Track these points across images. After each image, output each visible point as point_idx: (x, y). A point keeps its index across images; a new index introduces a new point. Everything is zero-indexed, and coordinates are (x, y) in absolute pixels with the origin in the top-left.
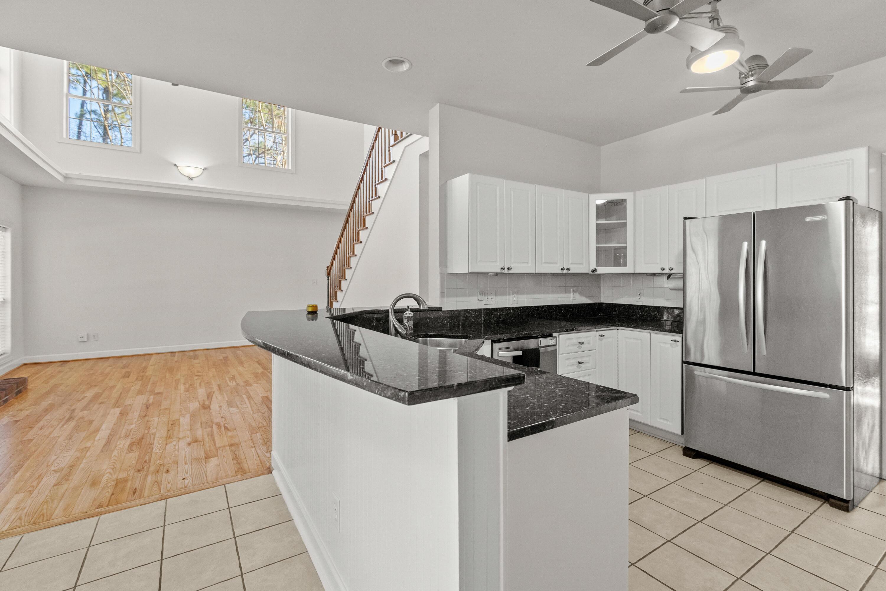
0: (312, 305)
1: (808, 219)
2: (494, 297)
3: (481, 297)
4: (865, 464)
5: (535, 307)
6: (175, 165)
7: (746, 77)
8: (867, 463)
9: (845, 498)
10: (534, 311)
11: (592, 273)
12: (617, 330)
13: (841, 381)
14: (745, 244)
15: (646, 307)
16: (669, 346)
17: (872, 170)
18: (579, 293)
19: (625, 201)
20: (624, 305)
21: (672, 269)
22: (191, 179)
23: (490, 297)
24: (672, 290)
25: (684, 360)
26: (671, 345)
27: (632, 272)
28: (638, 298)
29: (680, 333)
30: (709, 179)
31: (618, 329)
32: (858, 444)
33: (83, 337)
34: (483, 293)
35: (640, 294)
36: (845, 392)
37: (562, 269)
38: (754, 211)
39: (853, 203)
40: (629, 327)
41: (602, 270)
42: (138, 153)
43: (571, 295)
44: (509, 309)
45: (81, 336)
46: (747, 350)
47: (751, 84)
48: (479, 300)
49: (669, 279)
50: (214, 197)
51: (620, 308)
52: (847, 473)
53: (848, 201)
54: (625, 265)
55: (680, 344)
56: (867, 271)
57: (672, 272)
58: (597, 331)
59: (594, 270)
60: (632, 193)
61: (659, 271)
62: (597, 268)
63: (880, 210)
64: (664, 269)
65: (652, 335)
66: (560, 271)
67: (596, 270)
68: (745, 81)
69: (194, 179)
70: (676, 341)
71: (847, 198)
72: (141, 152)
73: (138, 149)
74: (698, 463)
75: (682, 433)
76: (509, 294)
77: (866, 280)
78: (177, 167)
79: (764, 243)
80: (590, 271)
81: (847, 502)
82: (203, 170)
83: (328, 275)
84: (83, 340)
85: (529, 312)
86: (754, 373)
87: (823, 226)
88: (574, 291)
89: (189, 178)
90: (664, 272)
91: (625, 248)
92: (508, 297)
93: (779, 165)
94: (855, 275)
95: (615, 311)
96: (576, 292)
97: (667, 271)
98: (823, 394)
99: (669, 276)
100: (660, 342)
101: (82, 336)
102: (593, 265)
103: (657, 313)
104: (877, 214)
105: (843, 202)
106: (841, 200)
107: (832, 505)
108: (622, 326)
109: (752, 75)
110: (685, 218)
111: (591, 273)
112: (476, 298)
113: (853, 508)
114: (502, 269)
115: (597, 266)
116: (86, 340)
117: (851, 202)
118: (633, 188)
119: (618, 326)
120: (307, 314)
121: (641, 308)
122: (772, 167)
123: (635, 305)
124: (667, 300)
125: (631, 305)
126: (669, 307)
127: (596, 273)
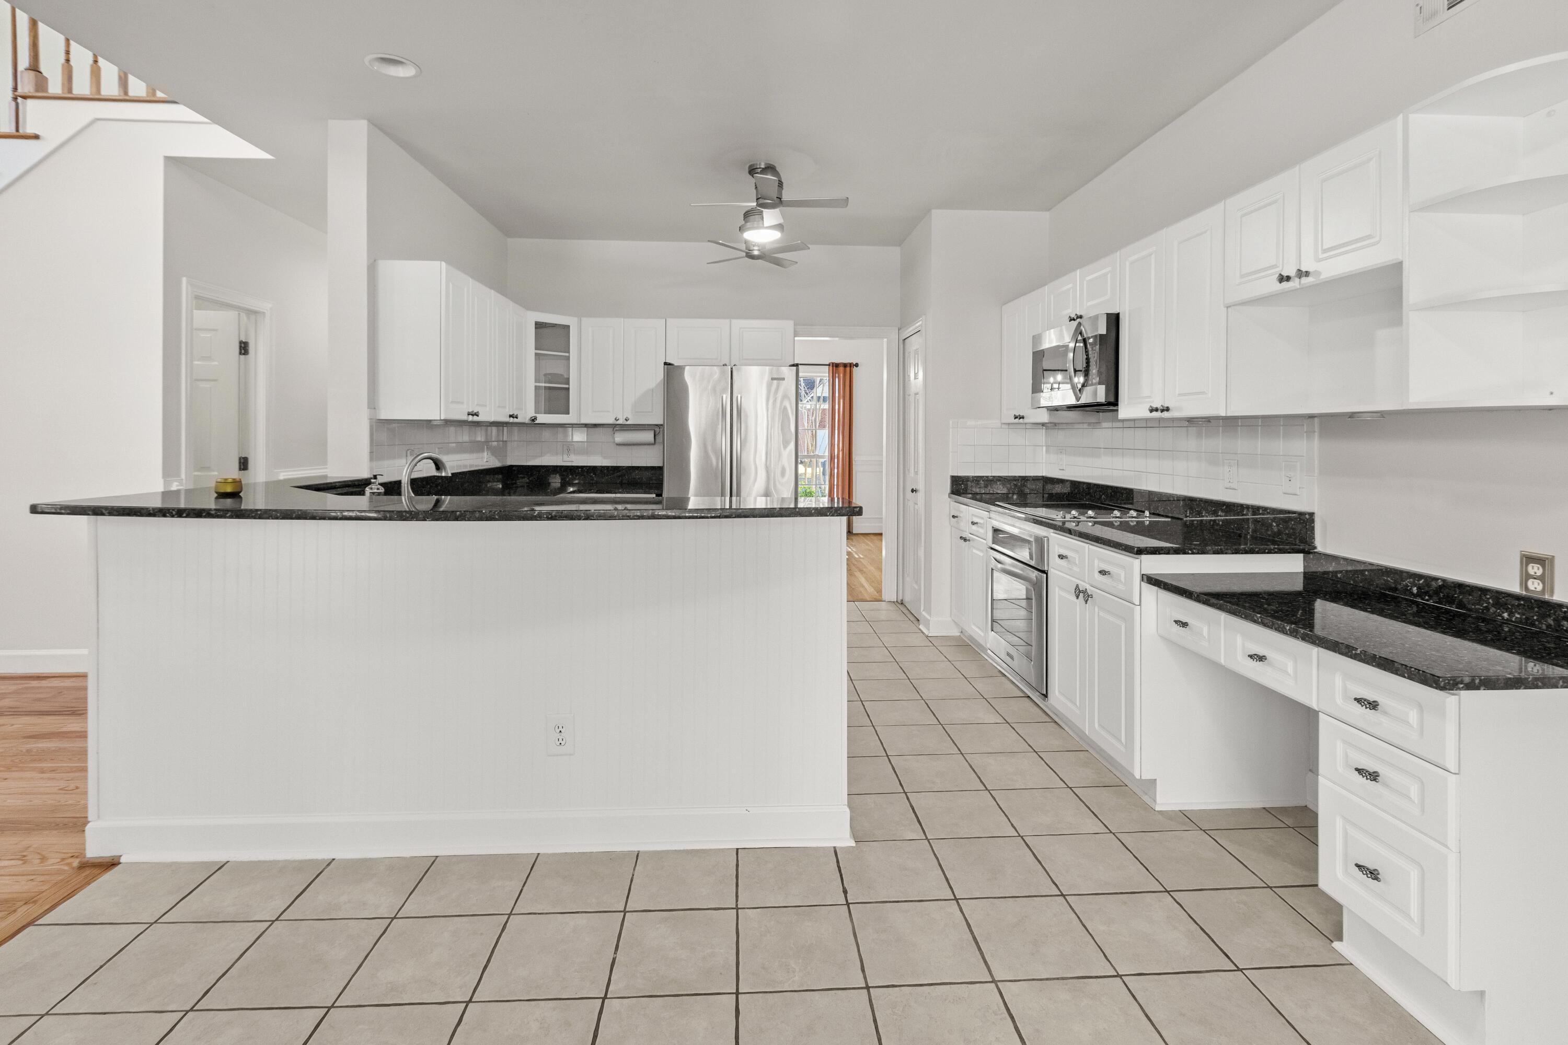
0: (234, 479)
15: (578, 467)
18: (491, 452)
19: (569, 326)
21: (628, 420)
24: (618, 444)
27: (573, 421)
28: (566, 456)
35: (569, 452)
37: (511, 416)
41: (543, 418)
43: (485, 454)
47: (756, 253)
49: (615, 432)
54: (567, 412)
57: (628, 423)
59: (533, 419)
60: (576, 319)
61: (612, 421)
62: (536, 415)
64: (619, 419)
66: (507, 419)
67: (536, 418)
80: (530, 418)
88: (488, 449)
90: (618, 423)
91: (569, 388)
93: (732, 321)
97: (621, 421)
99: (614, 428)
102: (532, 410)
103: (594, 474)
111: (530, 421)
114: (469, 415)
115: (535, 413)
118: (578, 314)
120: (216, 498)
121: (571, 470)
122: (727, 321)
123: (563, 466)
124: (605, 458)
125: (557, 466)
126: (609, 467)
127: (536, 422)
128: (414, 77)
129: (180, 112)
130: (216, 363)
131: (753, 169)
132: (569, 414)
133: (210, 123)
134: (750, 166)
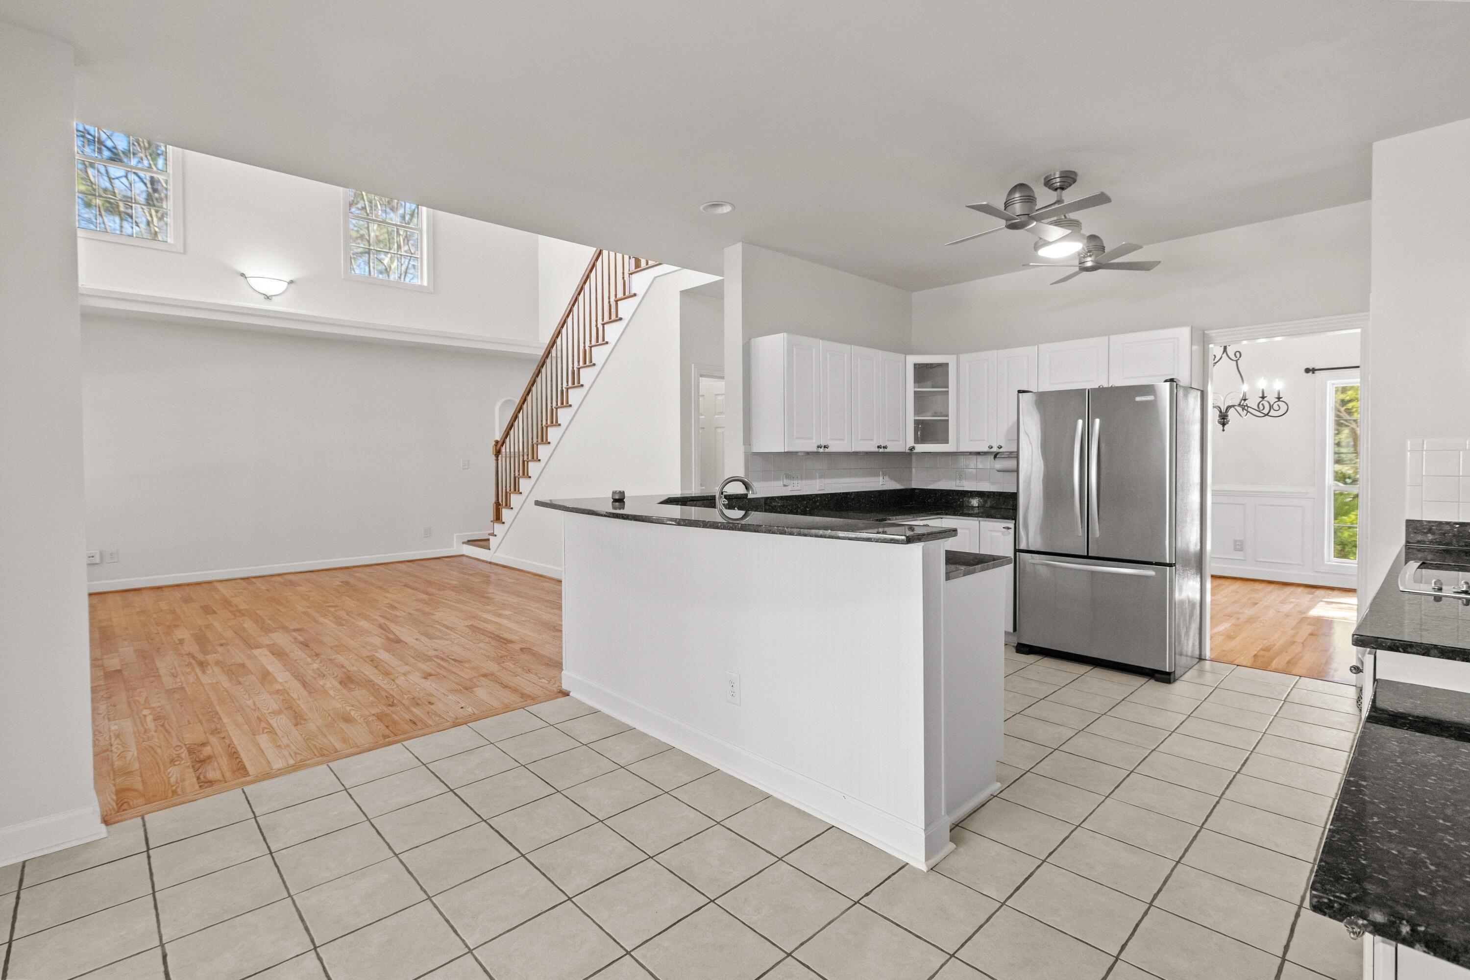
1: (1138, 399)
2: (800, 481)
3: (786, 482)
4: (1186, 641)
5: (843, 493)
6: (243, 275)
7: (1084, 257)
8: (1188, 640)
9: (1168, 671)
10: (842, 498)
11: (909, 451)
12: (940, 519)
13: (1165, 559)
14: (1080, 422)
15: (967, 492)
16: (1000, 534)
17: (1195, 348)
18: (889, 477)
19: (947, 364)
20: (941, 490)
21: (1001, 447)
22: (268, 298)
23: (796, 482)
24: (999, 471)
25: (1017, 548)
26: (1003, 533)
27: (954, 450)
28: (958, 482)
29: (1012, 519)
30: (1041, 346)
31: (942, 518)
32: (1179, 619)
33: (93, 557)
34: (788, 477)
35: (961, 477)
36: (1168, 568)
37: (878, 447)
38: (1089, 388)
39: (1177, 385)
40: (955, 515)
41: (921, 448)
42: (182, 253)
43: (881, 478)
44: (817, 495)
45: (90, 556)
46: (1080, 532)
47: (1089, 264)
48: (785, 486)
49: (996, 459)
50: (302, 328)
51: (936, 494)
52: (1169, 647)
53: (1172, 383)
54: (946, 441)
55: (1012, 531)
56: (1189, 451)
57: (1001, 450)
58: (921, 520)
59: (912, 449)
60: (955, 357)
61: (986, 449)
62: (915, 445)
63: (1202, 389)
64: (992, 447)
65: (981, 523)
66: (876, 450)
67: (914, 448)
68: (1083, 260)
69: (273, 298)
70: (1008, 528)
71: (1172, 380)
72: (185, 252)
73: (180, 249)
74: (1031, 658)
75: (1015, 629)
76: (816, 478)
77: (1188, 459)
78: (246, 278)
79: (1097, 421)
80: (907, 448)
81: (1169, 674)
82: (288, 283)
83: (498, 453)
84: (94, 562)
85: (837, 500)
86: (1087, 557)
87: (1152, 407)
88: (884, 474)
89: (266, 297)
90: (992, 450)
91: (948, 420)
92: (814, 481)
93: (1111, 337)
94: (1178, 455)
95: (930, 497)
96: (885, 475)
97: (995, 449)
98: (1149, 572)
99: (996, 455)
100: (991, 531)
101: (92, 555)
102: (911, 442)
104: (1199, 393)
105: (1168, 384)
106: (1166, 381)
107: (1157, 680)
108: (947, 514)
109: (1090, 256)
110: (1019, 392)
111: (907, 451)
112: (781, 483)
113: (1175, 681)
114: (818, 447)
115: (915, 443)
116: (98, 562)
117: (1175, 383)
118: (957, 353)
119: (943, 515)
121: (961, 494)
122: (1105, 339)
123: (955, 490)
124: (992, 483)
125: (950, 490)
126: (995, 492)
127: (915, 451)
128: (731, 211)
129: (665, 268)
130: (703, 417)
131: (1049, 181)
132: (948, 443)
133: (679, 270)
134: (1045, 179)
